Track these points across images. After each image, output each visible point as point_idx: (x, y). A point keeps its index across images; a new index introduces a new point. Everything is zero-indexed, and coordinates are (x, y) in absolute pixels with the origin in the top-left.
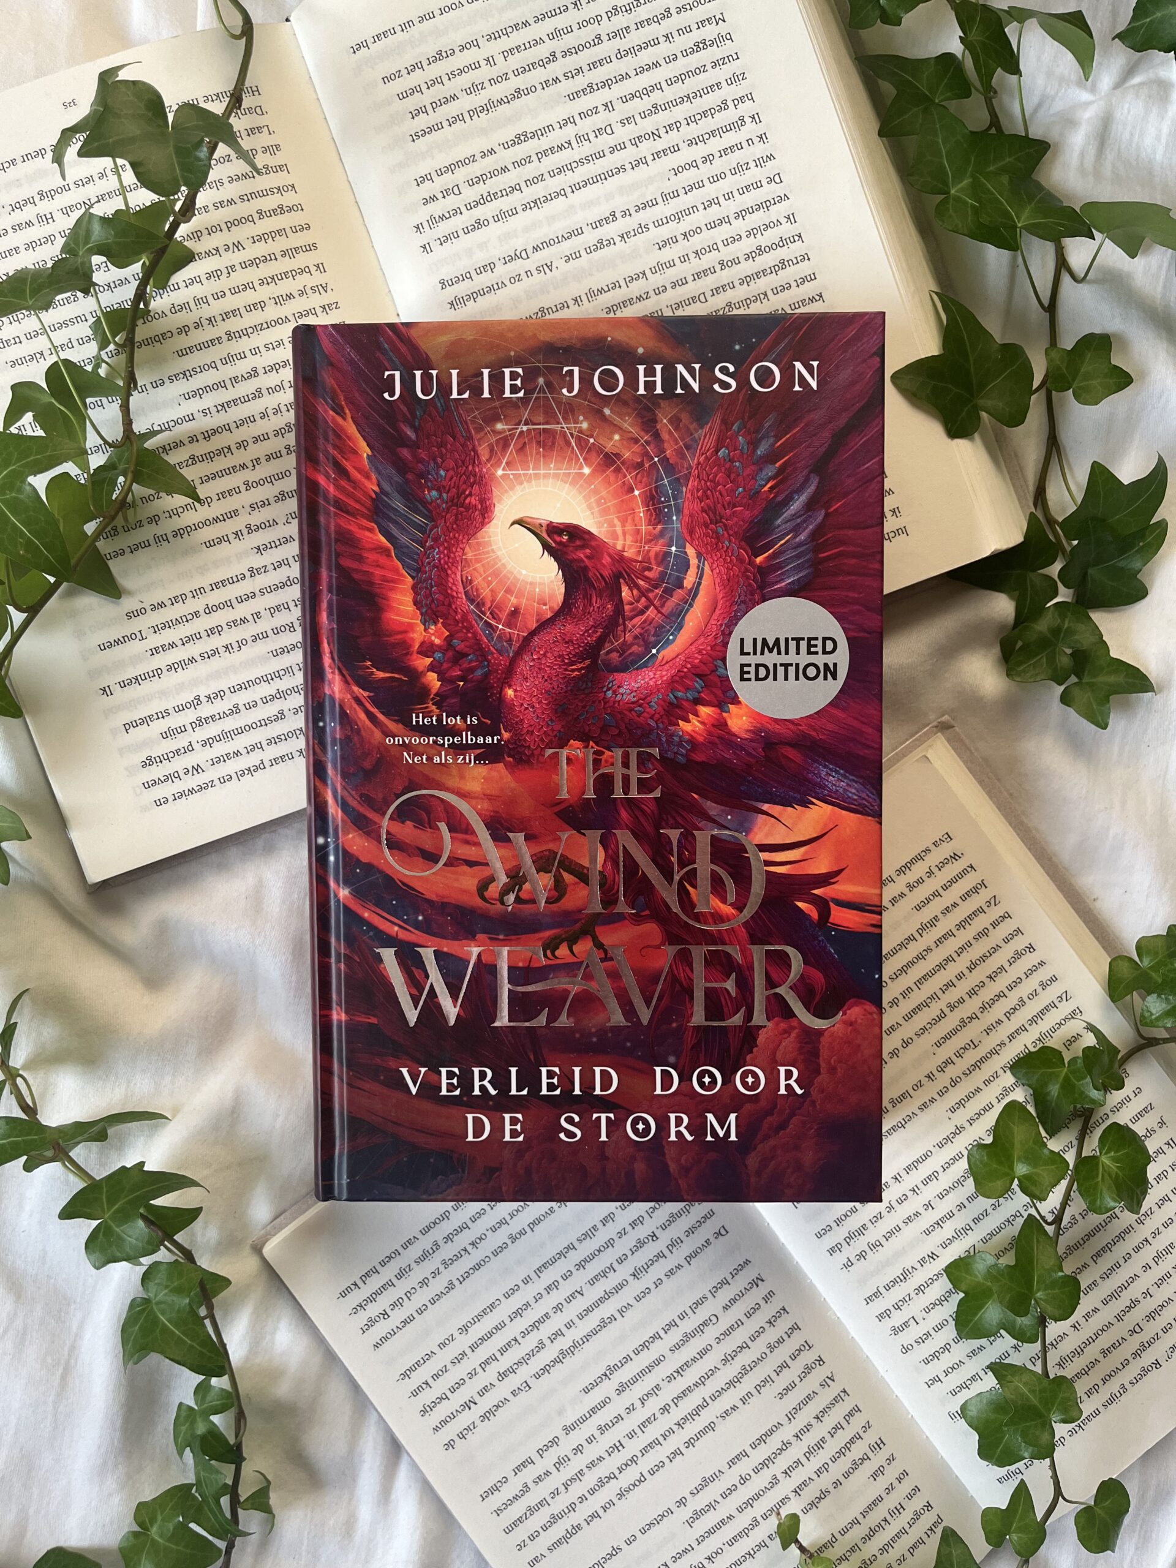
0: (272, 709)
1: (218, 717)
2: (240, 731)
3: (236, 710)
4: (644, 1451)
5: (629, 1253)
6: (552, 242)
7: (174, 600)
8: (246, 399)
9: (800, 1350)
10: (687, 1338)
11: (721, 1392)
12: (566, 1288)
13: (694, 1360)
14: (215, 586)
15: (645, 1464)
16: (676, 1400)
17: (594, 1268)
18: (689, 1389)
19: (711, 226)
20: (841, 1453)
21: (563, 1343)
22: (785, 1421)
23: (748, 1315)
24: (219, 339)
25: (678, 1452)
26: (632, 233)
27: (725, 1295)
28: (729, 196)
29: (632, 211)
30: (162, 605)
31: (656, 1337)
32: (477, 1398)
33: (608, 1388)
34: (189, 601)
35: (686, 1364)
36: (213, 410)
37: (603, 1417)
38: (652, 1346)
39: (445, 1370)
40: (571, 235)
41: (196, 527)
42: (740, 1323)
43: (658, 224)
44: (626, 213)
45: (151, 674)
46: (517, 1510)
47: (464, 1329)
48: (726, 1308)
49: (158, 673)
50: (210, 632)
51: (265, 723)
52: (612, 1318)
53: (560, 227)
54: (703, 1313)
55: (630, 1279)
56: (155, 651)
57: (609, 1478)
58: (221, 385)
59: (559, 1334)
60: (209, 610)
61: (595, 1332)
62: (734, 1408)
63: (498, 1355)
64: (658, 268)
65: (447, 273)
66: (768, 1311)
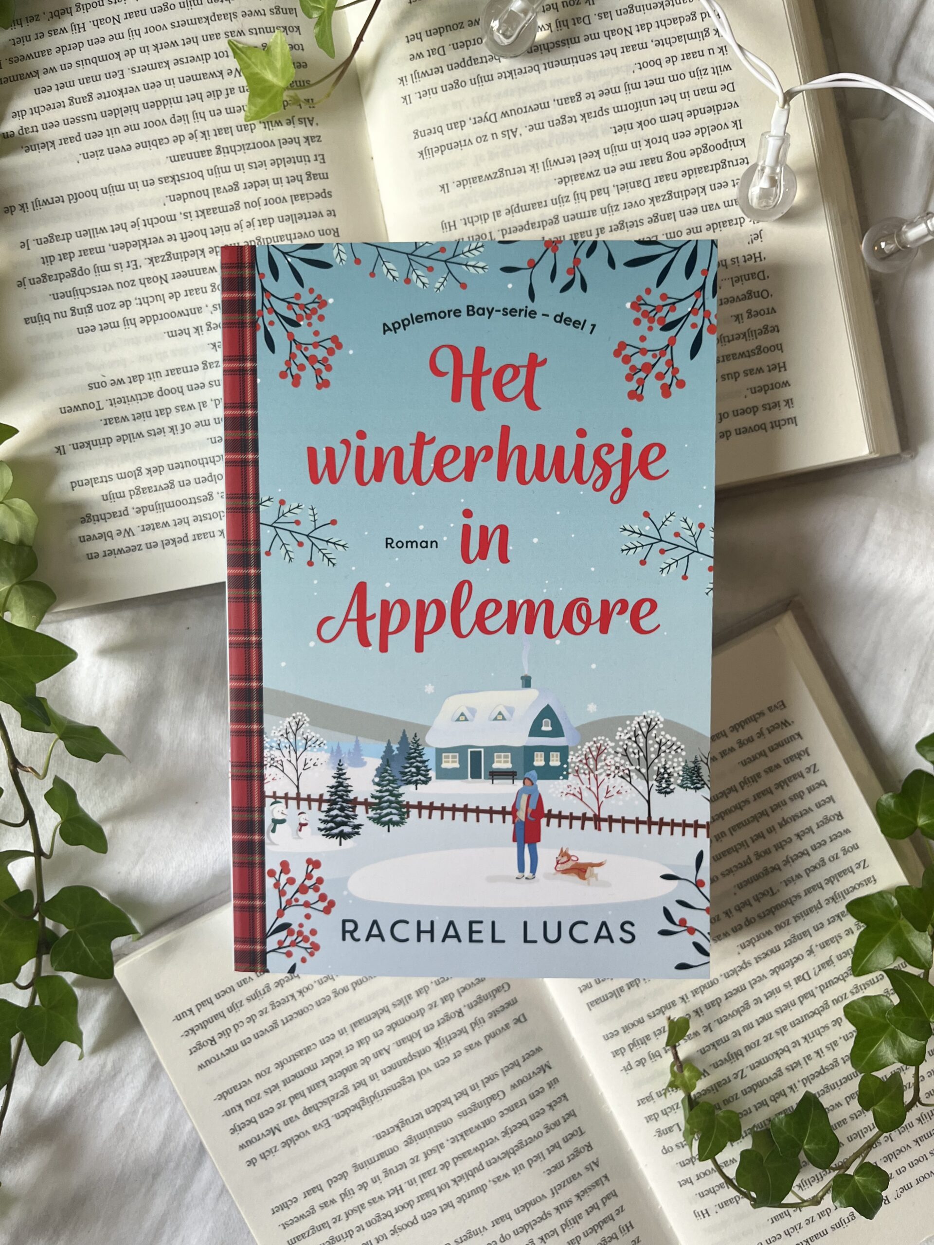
0: (202, 490)
1: (154, 489)
2: (172, 505)
3: (171, 485)
4: (421, 1198)
5: (436, 1024)
6: (520, 111)
7: (133, 379)
8: (224, 210)
9: (573, 1135)
10: (475, 1107)
11: (496, 1160)
12: (376, 1045)
13: (478, 1128)
14: (171, 372)
15: (420, 1209)
16: (457, 1159)
17: (404, 1031)
18: (469, 1152)
19: (665, 119)
20: (593, 1229)
21: (365, 1092)
22: (548, 1194)
23: (533, 1096)
24: (209, 151)
25: (449, 1205)
26: (593, 114)
27: (515, 1075)
28: (685, 95)
29: (596, 95)
30: (121, 381)
31: (448, 1101)
32: (282, 1126)
33: (398, 1138)
34: (146, 382)
35: (471, 1130)
36: (194, 214)
37: (389, 1162)
38: (442, 1109)
39: (258, 1097)
40: (538, 107)
41: (163, 317)
42: (523, 1102)
43: (618, 109)
44: (591, 96)
45: (102, 441)
46: (302, 1227)
47: (280, 1065)
48: (513, 1087)
49: (108, 441)
50: (160, 412)
51: (194, 501)
52: (412, 1079)
53: (529, 99)
54: (493, 1088)
55: (433, 1047)
56: (108, 421)
57: (386, 1215)
58: (205, 193)
59: (362, 1083)
60: (162, 393)
61: (394, 1088)
62: (506, 1176)
63: (306, 1092)
64: (612, 149)
65: (422, 124)
66: (550, 1096)
